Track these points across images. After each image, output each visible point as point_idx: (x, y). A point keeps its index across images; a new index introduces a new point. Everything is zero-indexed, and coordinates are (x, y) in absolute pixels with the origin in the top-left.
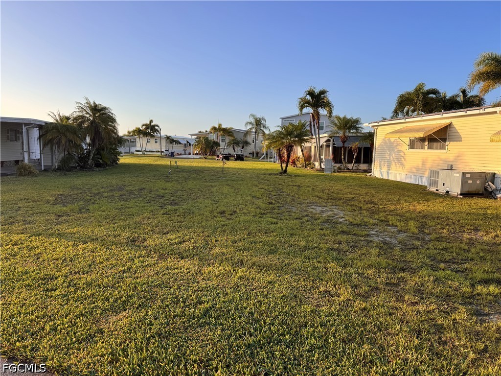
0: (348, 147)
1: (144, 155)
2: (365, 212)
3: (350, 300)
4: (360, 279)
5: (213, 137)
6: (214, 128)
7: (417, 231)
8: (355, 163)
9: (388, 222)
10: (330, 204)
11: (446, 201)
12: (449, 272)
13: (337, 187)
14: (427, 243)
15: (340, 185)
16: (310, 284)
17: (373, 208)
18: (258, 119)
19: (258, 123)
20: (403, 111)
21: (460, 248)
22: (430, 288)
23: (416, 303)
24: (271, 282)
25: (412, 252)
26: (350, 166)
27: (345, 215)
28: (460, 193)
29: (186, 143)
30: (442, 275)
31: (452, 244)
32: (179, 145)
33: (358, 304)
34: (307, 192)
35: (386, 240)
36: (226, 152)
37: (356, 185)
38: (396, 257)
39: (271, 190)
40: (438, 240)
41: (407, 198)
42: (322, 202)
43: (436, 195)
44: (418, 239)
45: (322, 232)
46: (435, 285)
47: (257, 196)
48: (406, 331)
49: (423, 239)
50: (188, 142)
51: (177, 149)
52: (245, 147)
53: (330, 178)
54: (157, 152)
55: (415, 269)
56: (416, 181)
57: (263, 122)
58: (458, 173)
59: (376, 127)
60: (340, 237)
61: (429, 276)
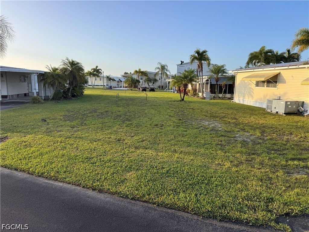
0: (220, 84)
1: (93, 88)
2: (232, 124)
3: (230, 167)
4: (233, 158)
5: (135, 77)
6: (136, 71)
7: (260, 135)
8: (223, 93)
9: (245, 130)
10: (212, 120)
11: (276, 117)
12: (276, 155)
13: (215, 109)
14: (265, 141)
15: (216, 108)
16: (210, 161)
17: (236, 122)
18: (163, 66)
19: (163, 68)
20: (252, 63)
21: (282, 144)
22: (267, 162)
23: (260, 168)
24: (192, 160)
25: (258, 145)
26: (221, 95)
27: (222, 126)
28: (284, 113)
29: (118, 80)
30: (272, 157)
31: (278, 141)
32: (114, 82)
33: (234, 169)
34: (198, 113)
35: (244, 140)
36: (144, 86)
37: (225, 108)
38: (250, 148)
39: (178, 111)
40: (271, 139)
41: (254, 116)
42: (208, 118)
43: (271, 114)
44: (261, 139)
45: (211, 136)
46: (269, 161)
47: (171, 116)
48: (256, 179)
49: (263, 139)
50: (120, 80)
51: (113, 84)
52: (155, 83)
53: (210, 104)
54: (101, 86)
55: (259, 154)
56: (259, 106)
57: (166, 67)
58: (283, 102)
59: (237, 73)
60: (221, 138)
61: (266, 157)
